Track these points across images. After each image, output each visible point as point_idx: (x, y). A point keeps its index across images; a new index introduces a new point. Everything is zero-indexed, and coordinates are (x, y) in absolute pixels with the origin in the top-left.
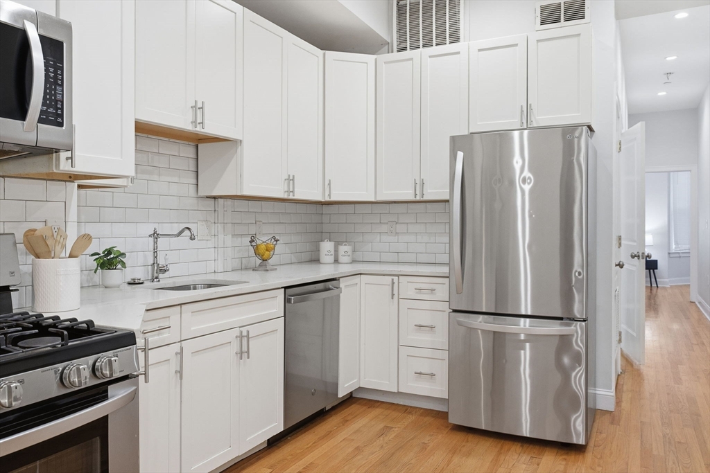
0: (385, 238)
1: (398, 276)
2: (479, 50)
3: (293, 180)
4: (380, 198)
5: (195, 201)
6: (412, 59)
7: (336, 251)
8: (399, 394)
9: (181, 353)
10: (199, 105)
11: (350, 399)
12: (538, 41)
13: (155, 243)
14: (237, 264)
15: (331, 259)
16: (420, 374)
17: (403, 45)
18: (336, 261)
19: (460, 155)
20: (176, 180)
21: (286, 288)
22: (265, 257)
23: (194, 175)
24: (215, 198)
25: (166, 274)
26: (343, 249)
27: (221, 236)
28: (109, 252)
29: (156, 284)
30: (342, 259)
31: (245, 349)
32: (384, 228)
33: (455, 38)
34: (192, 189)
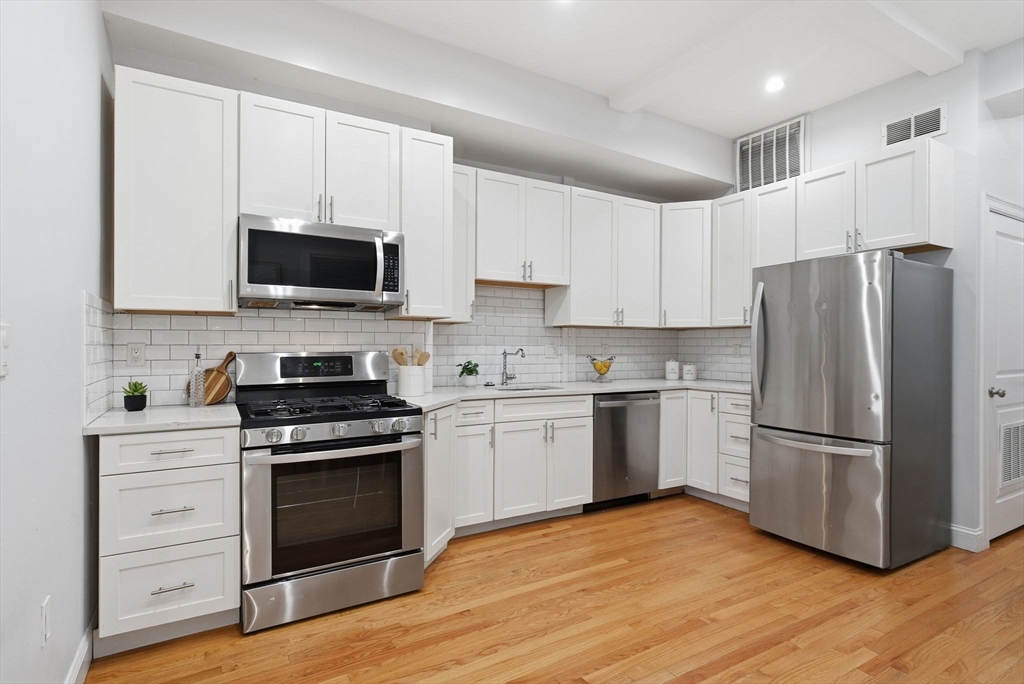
0: (731, 359)
1: (718, 392)
2: (806, 183)
3: (622, 312)
4: (715, 325)
5: (543, 330)
6: (743, 199)
7: (681, 369)
8: (719, 495)
9: (493, 431)
10: (528, 264)
11: (680, 494)
12: (867, 165)
13: (505, 358)
14: (582, 376)
15: (677, 376)
16: (737, 480)
17: (746, 186)
18: (681, 378)
19: (761, 285)
20: (526, 315)
21: (594, 395)
22: (602, 372)
23: (542, 311)
24: (561, 327)
25: (513, 381)
26: (686, 368)
27: (565, 356)
28: (469, 363)
29: (504, 387)
30: (685, 376)
31: (549, 435)
32: (730, 350)
33: (795, 172)
34: (540, 321)
